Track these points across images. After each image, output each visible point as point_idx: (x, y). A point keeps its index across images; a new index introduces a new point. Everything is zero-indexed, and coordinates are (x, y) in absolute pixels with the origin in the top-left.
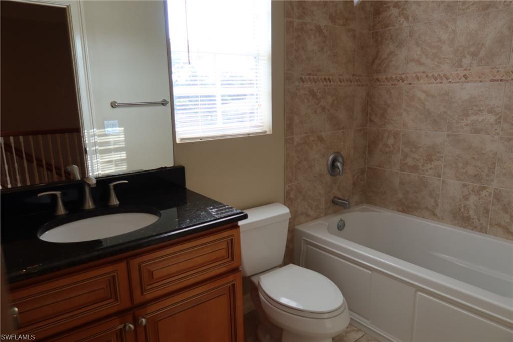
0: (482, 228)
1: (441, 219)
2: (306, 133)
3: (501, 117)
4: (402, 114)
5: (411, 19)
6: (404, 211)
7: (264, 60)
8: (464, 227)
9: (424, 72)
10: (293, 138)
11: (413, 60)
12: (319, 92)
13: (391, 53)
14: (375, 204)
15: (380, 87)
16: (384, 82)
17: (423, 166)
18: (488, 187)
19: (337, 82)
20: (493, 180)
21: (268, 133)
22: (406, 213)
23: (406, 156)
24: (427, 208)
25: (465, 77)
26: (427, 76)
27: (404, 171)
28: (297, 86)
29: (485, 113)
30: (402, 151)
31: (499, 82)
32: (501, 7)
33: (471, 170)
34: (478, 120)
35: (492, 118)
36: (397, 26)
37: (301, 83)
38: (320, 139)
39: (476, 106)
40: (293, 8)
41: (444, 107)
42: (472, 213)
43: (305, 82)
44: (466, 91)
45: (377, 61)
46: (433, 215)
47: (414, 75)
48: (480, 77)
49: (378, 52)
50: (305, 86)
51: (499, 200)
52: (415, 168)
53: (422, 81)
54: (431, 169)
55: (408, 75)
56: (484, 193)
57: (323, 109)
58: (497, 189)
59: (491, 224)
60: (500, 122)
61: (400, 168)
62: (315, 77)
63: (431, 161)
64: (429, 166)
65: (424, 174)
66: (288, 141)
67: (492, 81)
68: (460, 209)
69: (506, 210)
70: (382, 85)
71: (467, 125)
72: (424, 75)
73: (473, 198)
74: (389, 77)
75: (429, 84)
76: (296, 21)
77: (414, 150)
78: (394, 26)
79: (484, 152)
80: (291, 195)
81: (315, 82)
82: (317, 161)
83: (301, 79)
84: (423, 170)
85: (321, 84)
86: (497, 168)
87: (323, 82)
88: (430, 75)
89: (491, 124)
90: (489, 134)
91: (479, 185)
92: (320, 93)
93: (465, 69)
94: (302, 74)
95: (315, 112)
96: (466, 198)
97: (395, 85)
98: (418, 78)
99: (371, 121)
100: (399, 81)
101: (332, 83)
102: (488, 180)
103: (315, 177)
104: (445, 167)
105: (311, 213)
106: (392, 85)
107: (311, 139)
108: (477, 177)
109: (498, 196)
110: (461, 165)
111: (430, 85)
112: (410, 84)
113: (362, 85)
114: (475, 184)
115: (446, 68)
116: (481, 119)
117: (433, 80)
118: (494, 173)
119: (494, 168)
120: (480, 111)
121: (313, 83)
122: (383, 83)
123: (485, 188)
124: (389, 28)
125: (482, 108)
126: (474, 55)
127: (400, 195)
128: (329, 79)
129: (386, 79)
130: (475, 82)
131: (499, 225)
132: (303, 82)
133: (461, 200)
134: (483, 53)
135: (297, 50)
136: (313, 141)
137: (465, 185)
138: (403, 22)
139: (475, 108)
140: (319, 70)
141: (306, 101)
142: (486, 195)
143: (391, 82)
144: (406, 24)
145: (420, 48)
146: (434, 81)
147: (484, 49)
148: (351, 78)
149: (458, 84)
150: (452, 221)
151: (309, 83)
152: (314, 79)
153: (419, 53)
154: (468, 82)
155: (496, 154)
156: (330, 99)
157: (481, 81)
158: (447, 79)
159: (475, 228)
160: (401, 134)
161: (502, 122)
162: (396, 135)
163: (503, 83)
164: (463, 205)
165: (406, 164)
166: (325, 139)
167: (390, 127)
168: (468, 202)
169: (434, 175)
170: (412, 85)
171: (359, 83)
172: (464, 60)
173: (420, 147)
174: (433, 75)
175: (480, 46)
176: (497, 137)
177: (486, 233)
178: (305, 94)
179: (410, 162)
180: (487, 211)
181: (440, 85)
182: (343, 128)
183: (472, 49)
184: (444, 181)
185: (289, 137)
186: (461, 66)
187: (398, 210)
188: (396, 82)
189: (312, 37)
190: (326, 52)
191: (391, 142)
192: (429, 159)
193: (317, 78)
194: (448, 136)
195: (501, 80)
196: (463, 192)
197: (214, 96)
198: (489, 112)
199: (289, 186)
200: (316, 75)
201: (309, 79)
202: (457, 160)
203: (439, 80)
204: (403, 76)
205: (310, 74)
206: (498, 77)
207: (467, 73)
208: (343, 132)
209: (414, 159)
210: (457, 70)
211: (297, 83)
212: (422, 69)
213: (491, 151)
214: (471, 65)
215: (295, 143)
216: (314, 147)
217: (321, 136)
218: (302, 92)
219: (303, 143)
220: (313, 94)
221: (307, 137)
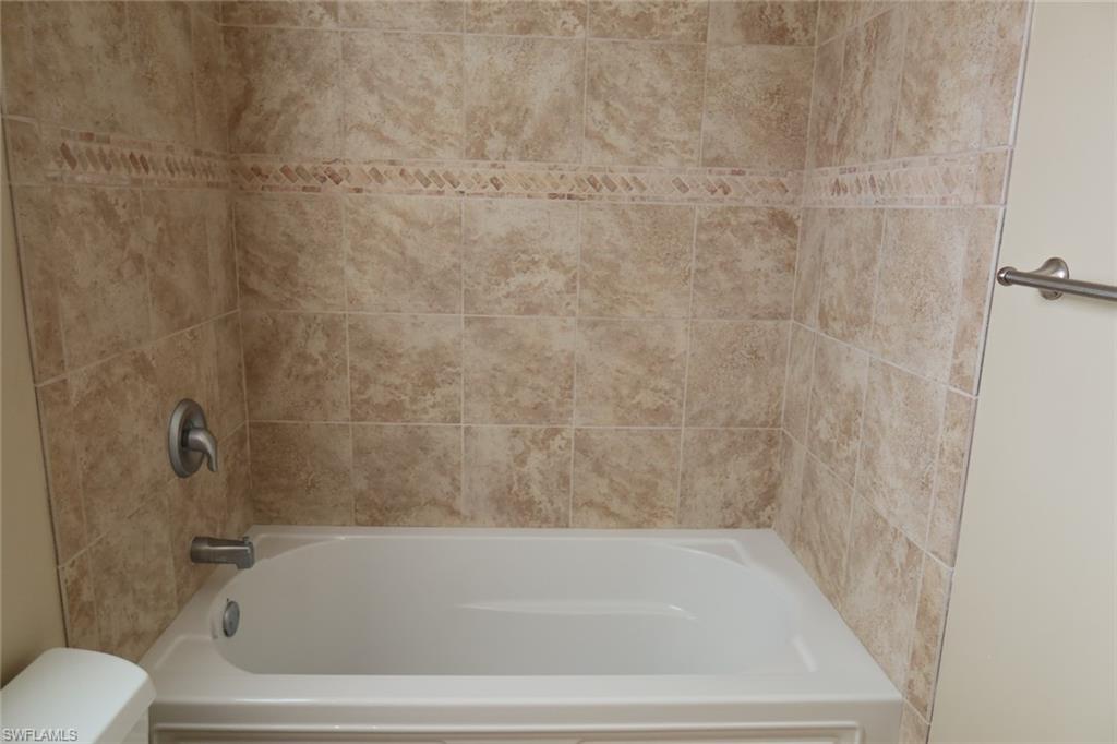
0: (558, 519)
1: (471, 520)
2: (102, 355)
3: (574, 277)
4: (342, 271)
5: (342, 12)
6: (374, 522)
8: (523, 526)
9: (392, 163)
10: (64, 381)
11: (361, 127)
12: (121, 202)
13: (292, 99)
14: (289, 523)
15: (267, 193)
16: (277, 178)
17: (414, 401)
18: (563, 430)
19: (164, 172)
20: (570, 413)
22: (381, 525)
23: (365, 381)
24: (434, 502)
25: (494, 181)
26: (402, 173)
27: (363, 420)
28: (55, 179)
29: (544, 267)
30: (353, 368)
31: (566, 200)
32: (557, 35)
33: (526, 397)
34: (530, 284)
35: (557, 280)
36: (303, 26)
37: (67, 167)
38: (143, 367)
39: (523, 252)
41: (453, 253)
42: (536, 491)
43: (79, 167)
44: (498, 218)
45: (250, 118)
46: (452, 513)
47: (367, 168)
48: (527, 187)
49: (249, 91)
50: (80, 178)
51: (584, 452)
52: (393, 409)
53: (389, 184)
54: (433, 406)
55: (349, 166)
56: (557, 442)
57: (138, 260)
58: (580, 430)
59: (575, 506)
60: (575, 287)
61: (352, 412)
62: (106, 148)
63: (432, 385)
64: (429, 399)
65: (416, 421)
67: (553, 196)
68: (510, 488)
69: (598, 469)
70: (271, 188)
71: (508, 296)
72: (395, 170)
73: (536, 459)
74: (293, 165)
75: (411, 193)
77: (385, 363)
78: (296, 23)
79: (549, 354)
81: (108, 168)
82: (143, 440)
83: (66, 153)
84: (415, 412)
85: (123, 173)
86: (576, 386)
87: (129, 170)
88: (410, 171)
89: (558, 293)
90: (555, 314)
91: (545, 426)
92: (124, 207)
93: (494, 166)
95: (119, 273)
96: (521, 460)
97: (313, 189)
98: (377, 175)
99: (248, 291)
100: (325, 179)
101: (151, 173)
102: (561, 415)
103: (143, 498)
104: (467, 396)
106: (304, 189)
107: (119, 371)
108: (539, 410)
109: (583, 445)
110: (502, 389)
111: (413, 198)
112: (358, 190)
113: (218, 185)
114: (537, 427)
115: (448, 159)
116: (537, 280)
117: (418, 185)
118: (571, 397)
119: (571, 388)
120: (534, 263)
121: (103, 171)
122: (274, 182)
123: (556, 432)
124: (281, 25)
125: (537, 257)
126: (511, 132)
127: (361, 484)
128: (142, 158)
129: (285, 170)
130: (518, 195)
131: (590, 504)
132: (73, 163)
133: (509, 467)
134: (528, 132)
136: (125, 378)
137: (516, 432)
138: (322, 17)
139: (524, 257)
140: (114, 127)
141: (88, 237)
142: (560, 447)
143: (301, 182)
144: (329, 24)
145: (376, 98)
146: (422, 187)
147: (530, 122)
148: (192, 158)
149: (481, 199)
150: (494, 519)
151: (91, 168)
152: (103, 157)
153: (376, 109)
154: (502, 195)
155: (571, 357)
156: (151, 228)
157: (529, 196)
158: (454, 184)
159: (544, 521)
160: (346, 325)
161: (579, 286)
162: (331, 329)
163: (573, 203)
164: (515, 478)
165: (366, 402)
166: (153, 363)
167: (310, 307)
168: (525, 470)
169: (444, 420)
170: (364, 194)
171: (210, 179)
172: (488, 142)
173: (400, 355)
174: (418, 173)
175: (521, 114)
176: (571, 321)
177: (567, 526)
178: (84, 211)
179: (377, 394)
180: (565, 480)
181: (437, 198)
182: (192, 320)
183: (505, 119)
184: (467, 430)
185: (50, 381)
186: (484, 157)
187: (358, 523)
188: (315, 182)
190: (127, 61)
191: (317, 346)
192: (429, 382)
193: (112, 154)
194: (468, 322)
195: (570, 197)
196: (512, 448)
198: (552, 266)
199: (72, 565)
200: (108, 141)
201: (90, 152)
202: (494, 377)
203: (433, 187)
204: (337, 168)
205: (89, 137)
206: (563, 190)
207: (498, 173)
208: (192, 333)
209: (385, 385)
210: (475, 165)
211: (53, 165)
212: (388, 153)
213: (563, 351)
214: (505, 155)
215: (74, 400)
216: (129, 397)
217: (143, 355)
218: (73, 202)
219: (99, 393)
220: (106, 210)
221: (106, 368)
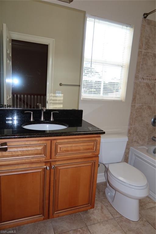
2: (142, 104)
7: (125, 68)
10: (135, 105)
12: (151, 85)
21: (123, 101)
37: (143, 80)
38: (150, 108)
40: (143, 45)
43: (145, 80)
50: (144, 81)
62: (150, 78)
66: (133, 106)
76: (143, 51)
80: (131, 132)
81: (150, 80)
82: (146, 118)
83: (143, 78)
85: (153, 81)
87: (154, 81)
94: (144, 76)
95: (148, 94)
103: (144, 125)
105: (140, 142)
107: (145, 107)
132: (144, 79)
135: (142, 65)
136: (146, 108)
140: (153, 75)
141: (144, 88)
151: (147, 80)
152: (149, 79)
166: (152, 108)
178: (144, 85)
185: (133, 104)
189: (151, 59)
197: (101, 82)
199: (130, 127)
200: (151, 77)
201: (147, 78)
205: (148, 76)
211: (140, 80)
215: (136, 108)
216: (146, 111)
217: (150, 106)
218: (142, 84)
219: (140, 108)
220: (148, 86)
221: (143, 106)
